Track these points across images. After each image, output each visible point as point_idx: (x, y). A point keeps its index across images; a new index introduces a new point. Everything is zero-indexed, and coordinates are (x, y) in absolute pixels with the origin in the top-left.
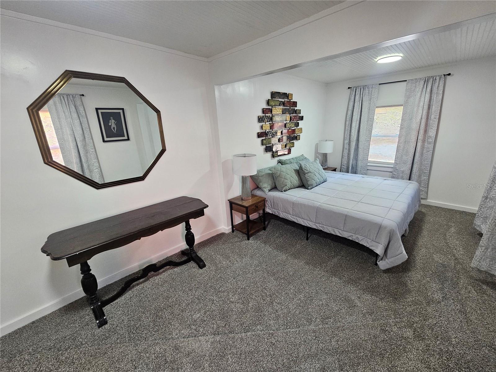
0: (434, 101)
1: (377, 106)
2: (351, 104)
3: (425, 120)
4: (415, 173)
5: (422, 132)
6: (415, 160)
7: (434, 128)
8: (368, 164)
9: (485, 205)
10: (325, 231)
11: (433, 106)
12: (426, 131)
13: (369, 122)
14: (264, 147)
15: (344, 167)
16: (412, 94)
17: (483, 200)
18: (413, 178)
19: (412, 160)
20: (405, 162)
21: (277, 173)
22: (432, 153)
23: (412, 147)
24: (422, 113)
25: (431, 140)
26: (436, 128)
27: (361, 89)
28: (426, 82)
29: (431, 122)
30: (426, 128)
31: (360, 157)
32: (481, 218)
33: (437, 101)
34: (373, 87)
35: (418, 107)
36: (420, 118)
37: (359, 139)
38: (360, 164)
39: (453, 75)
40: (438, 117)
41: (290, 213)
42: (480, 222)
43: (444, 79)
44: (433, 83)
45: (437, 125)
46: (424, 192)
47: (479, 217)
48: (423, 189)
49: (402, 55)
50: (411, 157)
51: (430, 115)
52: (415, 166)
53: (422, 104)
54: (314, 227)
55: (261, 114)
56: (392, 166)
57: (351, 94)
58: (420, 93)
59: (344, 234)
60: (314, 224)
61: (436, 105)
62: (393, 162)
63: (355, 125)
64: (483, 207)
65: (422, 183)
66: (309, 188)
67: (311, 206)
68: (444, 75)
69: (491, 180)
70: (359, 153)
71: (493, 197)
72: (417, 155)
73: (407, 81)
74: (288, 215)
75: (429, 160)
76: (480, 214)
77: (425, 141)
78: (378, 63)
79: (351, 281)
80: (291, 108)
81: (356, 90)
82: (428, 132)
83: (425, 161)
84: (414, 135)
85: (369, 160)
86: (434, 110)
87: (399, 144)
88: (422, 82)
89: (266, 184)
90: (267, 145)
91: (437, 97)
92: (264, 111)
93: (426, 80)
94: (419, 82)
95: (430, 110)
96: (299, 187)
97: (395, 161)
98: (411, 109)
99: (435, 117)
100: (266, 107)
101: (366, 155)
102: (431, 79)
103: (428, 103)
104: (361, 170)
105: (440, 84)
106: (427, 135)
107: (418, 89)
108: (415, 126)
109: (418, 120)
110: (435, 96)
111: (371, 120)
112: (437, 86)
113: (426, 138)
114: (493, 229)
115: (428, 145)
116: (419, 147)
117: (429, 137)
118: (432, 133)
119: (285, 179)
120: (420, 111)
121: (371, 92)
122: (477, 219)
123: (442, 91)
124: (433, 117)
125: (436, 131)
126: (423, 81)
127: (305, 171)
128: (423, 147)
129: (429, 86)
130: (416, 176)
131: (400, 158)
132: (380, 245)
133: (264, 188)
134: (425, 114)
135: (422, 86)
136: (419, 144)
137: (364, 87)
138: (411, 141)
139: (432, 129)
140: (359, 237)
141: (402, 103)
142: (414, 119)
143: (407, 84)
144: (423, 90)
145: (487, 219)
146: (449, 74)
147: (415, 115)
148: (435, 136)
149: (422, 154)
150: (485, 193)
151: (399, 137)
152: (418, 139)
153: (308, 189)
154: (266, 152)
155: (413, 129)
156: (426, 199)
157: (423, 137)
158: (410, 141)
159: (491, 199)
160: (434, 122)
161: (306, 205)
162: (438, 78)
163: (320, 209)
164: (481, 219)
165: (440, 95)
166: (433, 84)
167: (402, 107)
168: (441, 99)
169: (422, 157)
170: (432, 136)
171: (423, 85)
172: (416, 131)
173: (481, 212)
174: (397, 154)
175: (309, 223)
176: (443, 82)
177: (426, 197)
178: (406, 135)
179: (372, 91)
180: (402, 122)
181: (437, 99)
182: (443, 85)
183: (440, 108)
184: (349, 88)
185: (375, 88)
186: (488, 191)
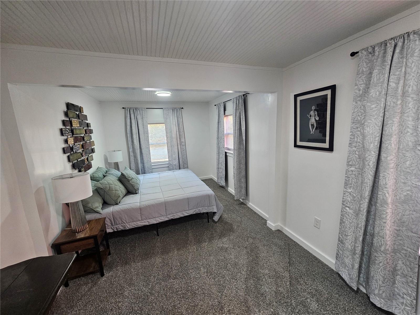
0: (180, 121)
1: (148, 123)
2: (128, 120)
3: (178, 133)
4: (181, 163)
5: (178, 139)
6: (180, 157)
7: (183, 137)
8: (152, 165)
9: (219, 172)
10: (176, 218)
11: (180, 125)
12: (180, 139)
14: (71, 164)
16: (168, 117)
20: (174, 159)
21: (106, 187)
22: (186, 151)
23: (176, 149)
27: (134, 110)
28: (173, 111)
29: (181, 133)
30: (180, 137)
31: (145, 160)
32: (219, 178)
35: (173, 125)
36: (176, 131)
37: (141, 147)
38: (146, 165)
39: (185, 109)
40: (183, 131)
41: (138, 219)
49: (170, 93)
50: (177, 155)
51: (179, 130)
52: (180, 160)
53: (174, 123)
54: (167, 219)
56: (168, 163)
57: (126, 113)
58: (172, 116)
59: (190, 212)
60: (165, 217)
62: (168, 160)
63: (136, 136)
67: (159, 203)
68: (180, 108)
70: (144, 157)
72: (180, 153)
73: (163, 109)
74: (137, 222)
75: (185, 155)
77: (181, 144)
78: (158, 96)
79: (211, 239)
80: (83, 121)
81: (130, 110)
83: (183, 157)
84: (175, 141)
85: (152, 161)
86: (180, 127)
87: (168, 148)
89: (97, 203)
93: (173, 109)
94: (170, 110)
96: (126, 195)
98: (169, 126)
101: (149, 158)
102: (175, 109)
103: (177, 123)
104: (148, 171)
107: (170, 114)
108: (174, 136)
109: (175, 133)
110: (179, 119)
111: (146, 133)
112: (179, 114)
115: (183, 147)
120: (174, 127)
121: (142, 113)
123: (181, 117)
127: (129, 178)
128: (181, 148)
129: (175, 113)
130: (182, 166)
131: (171, 156)
132: (214, 206)
133: (96, 208)
134: (177, 129)
135: (172, 113)
136: (179, 147)
137: (136, 109)
140: (200, 208)
141: (164, 122)
142: (172, 132)
145: (222, 178)
146: (183, 108)
147: (173, 129)
151: (167, 144)
152: (178, 144)
153: (136, 194)
154: (75, 169)
155: (174, 138)
157: (180, 142)
161: (154, 204)
162: (178, 109)
163: (168, 202)
165: (181, 119)
166: (177, 112)
167: (164, 124)
169: (182, 154)
170: (183, 141)
172: (176, 139)
174: (168, 154)
175: (161, 219)
176: (181, 111)
178: (171, 142)
180: (167, 134)
182: (181, 114)
184: (123, 108)
185: (144, 110)
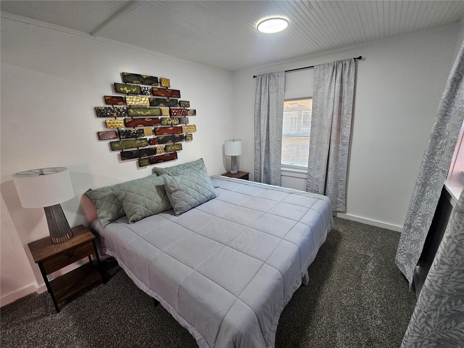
0: (346, 91)
1: (285, 98)
2: (258, 96)
3: (337, 117)
4: (330, 181)
5: (334, 131)
6: (330, 166)
7: (348, 126)
8: (282, 169)
9: (409, 237)
11: (345, 99)
12: (339, 130)
13: (278, 118)
14: (118, 152)
15: (257, 172)
16: (321, 83)
17: (405, 229)
18: (328, 188)
19: (326, 165)
20: (318, 167)
21: (120, 194)
22: (348, 158)
23: (325, 150)
24: (332, 107)
25: (346, 141)
26: (350, 127)
27: (266, 78)
28: (335, 68)
29: (344, 118)
30: (339, 126)
31: (272, 160)
32: (405, 254)
33: (348, 92)
34: (279, 75)
35: (328, 99)
36: (331, 113)
37: (270, 139)
38: (272, 168)
39: (365, 59)
40: (351, 112)
42: (404, 260)
43: (354, 64)
44: (343, 69)
45: (350, 122)
46: (342, 204)
47: (402, 252)
48: (341, 201)
50: (325, 162)
51: (342, 110)
52: (330, 174)
53: (332, 96)
54: (149, 294)
55: (102, 105)
56: (306, 172)
57: (257, 84)
58: (329, 82)
60: (148, 289)
61: (347, 97)
62: (307, 166)
63: (264, 121)
64: (406, 238)
65: (340, 193)
66: (177, 213)
67: (143, 258)
68: (355, 59)
69: (414, 202)
70: (270, 155)
71: (417, 226)
72: (332, 158)
73: (314, 67)
75: (344, 165)
76: (403, 248)
77: (339, 141)
80: (170, 98)
81: (261, 78)
82: (342, 131)
83: (340, 167)
84: (326, 134)
85: (282, 163)
86: (346, 104)
87: (312, 146)
88: (331, 69)
89: (105, 212)
90: (124, 150)
91: (349, 87)
92: (108, 100)
93: (335, 65)
94: (328, 68)
95: (343, 103)
97: (308, 165)
98: (321, 103)
99: (348, 112)
100: (113, 94)
101: (278, 157)
102: (341, 64)
103: (339, 95)
104: (274, 176)
105: (351, 71)
106: (341, 135)
107: (326, 77)
108: (326, 123)
109: (329, 116)
110: (346, 86)
111: (280, 116)
112: (347, 73)
113: (340, 138)
114: (423, 329)
115: (343, 147)
116: (332, 149)
117: (343, 138)
118: (346, 132)
119: (134, 203)
120: (331, 105)
121: (277, 82)
122: (399, 254)
123: (353, 79)
124: (345, 112)
125: (350, 129)
126: (331, 67)
127: (171, 188)
128: (337, 149)
129: (338, 74)
130: (331, 185)
131: (314, 162)
133: (100, 218)
134: (336, 108)
135: (331, 74)
136: (332, 146)
137: (270, 75)
138: (324, 142)
139: (346, 127)
141: (311, 95)
142: (325, 115)
143: (315, 71)
144: (333, 79)
145: (412, 259)
146: (360, 58)
147: (325, 109)
148: (349, 136)
149: (337, 158)
150: (408, 219)
151: (310, 137)
152: (331, 140)
153: (176, 215)
154: (122, 160)
155: (324, 127)
156: (345, 212)
157: (336, 137)
158: (321, 142)
159: (416, 230)
160: (347, 119)
161: (138, 255)
162: (348, 63)
163: (152, 266)
164: (405, 256)
165: (352, 84)
166: (343, 71)
167: (311, 100)
168: (353, 90)
169: (338, 162)
170: (347, 135)
171: (332, 71)
172: (328, 130)
173: (404, 245)
174: (310, 157)
175: (143, 285)
176: (354, 67)
177: (344, 210)
178: (318, 134)
179: (278, 79)
180: (313, 119)
181: (348, 89)
182: (354, 72)
183: (352, 101)
184: (254, 77)
185: (281, 76)
186: (411, 217)
